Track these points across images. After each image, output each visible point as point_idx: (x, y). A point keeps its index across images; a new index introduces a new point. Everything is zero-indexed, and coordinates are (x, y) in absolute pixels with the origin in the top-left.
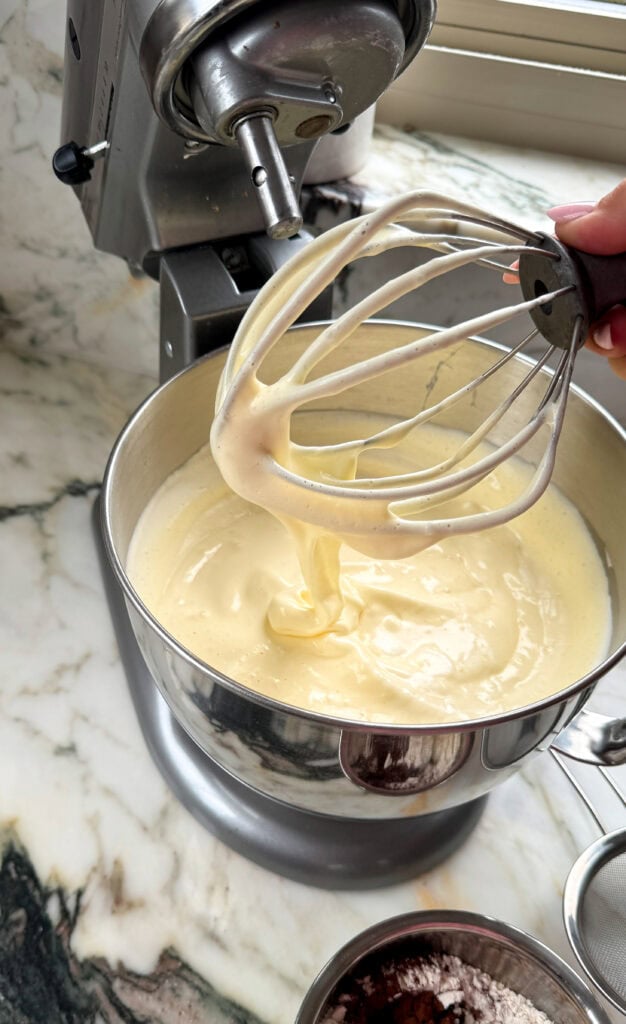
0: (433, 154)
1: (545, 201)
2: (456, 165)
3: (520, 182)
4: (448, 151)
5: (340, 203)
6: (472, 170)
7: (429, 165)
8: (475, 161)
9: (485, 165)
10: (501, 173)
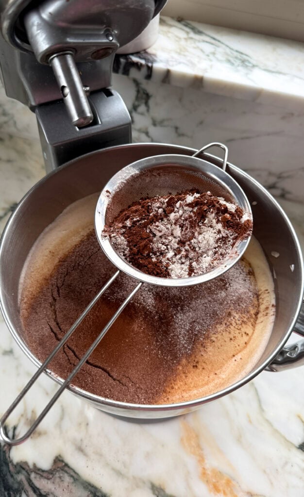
0: (192, 35)
1: (249, 62)
2: (204, 41)
3: (237, 51)
4: (200, 33)
5: (141, 64)
6: (212, 44)
7: (189, 42)
8: (214, 39)
9: (219, 41)
10: (227, 46)
